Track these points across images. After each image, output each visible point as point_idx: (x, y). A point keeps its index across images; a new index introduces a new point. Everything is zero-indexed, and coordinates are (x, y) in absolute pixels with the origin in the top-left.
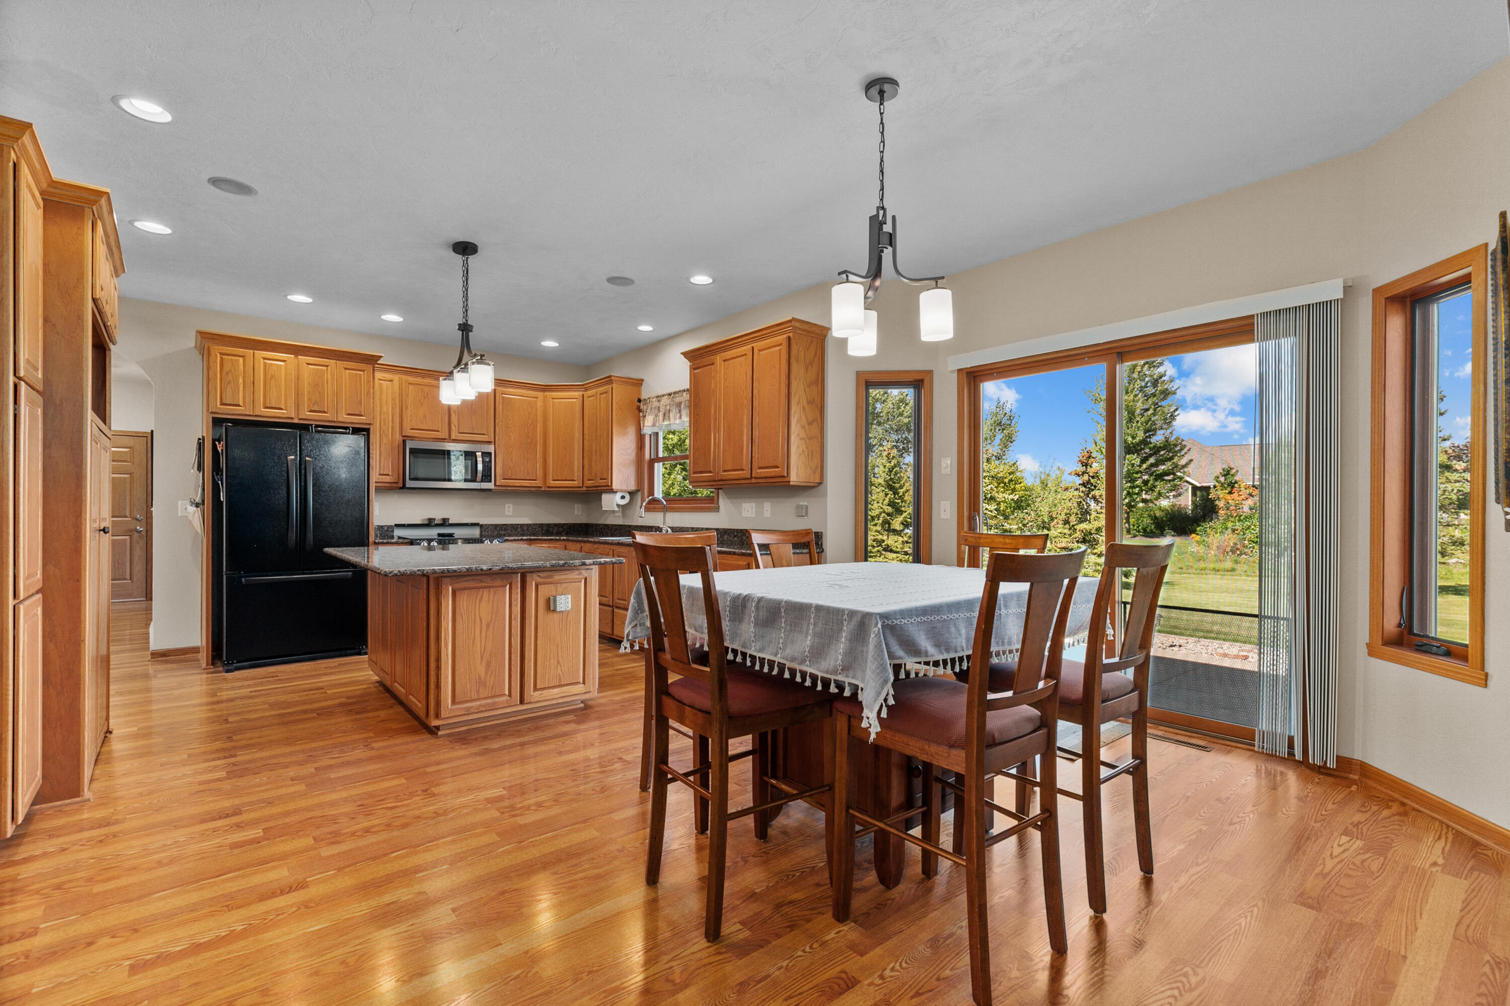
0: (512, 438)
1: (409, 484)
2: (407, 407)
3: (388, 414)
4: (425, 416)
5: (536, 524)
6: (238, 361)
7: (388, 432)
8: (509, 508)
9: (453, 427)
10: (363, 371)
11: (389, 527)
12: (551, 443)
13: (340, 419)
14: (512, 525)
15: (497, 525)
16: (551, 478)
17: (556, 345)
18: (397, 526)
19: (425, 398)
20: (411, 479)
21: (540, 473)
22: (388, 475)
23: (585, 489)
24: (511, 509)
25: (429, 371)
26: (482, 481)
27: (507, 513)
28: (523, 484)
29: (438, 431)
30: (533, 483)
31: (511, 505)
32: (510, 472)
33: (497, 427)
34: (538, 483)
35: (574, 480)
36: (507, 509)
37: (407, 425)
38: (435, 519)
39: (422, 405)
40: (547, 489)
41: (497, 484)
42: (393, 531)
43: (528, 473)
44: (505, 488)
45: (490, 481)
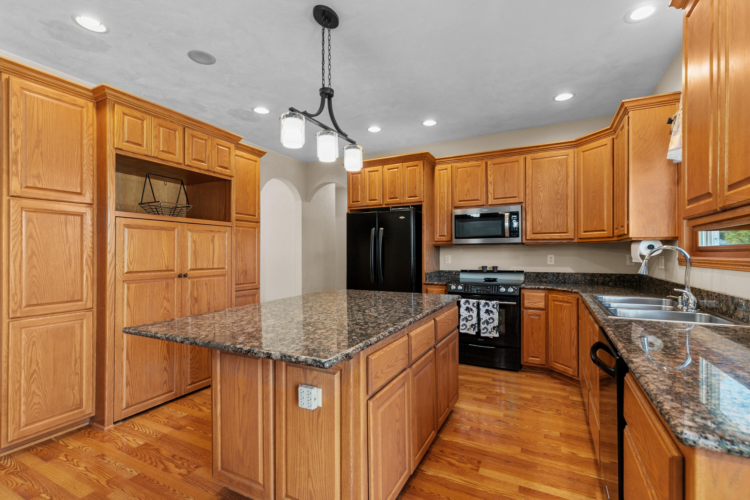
0: (542, 196)
1: (455, 241)
2: (456, 186)
3: (444, 193)
4: (468, 190)
5: (579, 274)
6: (358, 176)
7: (444, 205)
8: (551, 258)
9: (489, 195)
10: (417, 166)
11: (456, 272)
12: (582, 196)
13: (405, 201)
14: (553, 274)
15: (539, 273)
16: (582, 229)
17: (570, 96)
18: (463, 271)
19: (468, 177)
20: (456, 238)
21: (571, 225)
22: (444, 236)
23: (615, 239)
24: (553, 259)
25: (470, 155)
26: (511, 236)
27: (549, 263)
28: (553, 237)
29: (478, 200)
30: (564, 236)
31: (553, 256)
32: (539, 227)
33: (527, 189)
34: (570, 235)
35: (604, 231)
36: (549, 260)
37: (456, 199)
38: (486, 267)
39: (466, 182)
40: (579, 241)
41: (528, 238)
42: (459, 275)
43: (558, 227)
44: (536, 242)
45: (518, 236)
